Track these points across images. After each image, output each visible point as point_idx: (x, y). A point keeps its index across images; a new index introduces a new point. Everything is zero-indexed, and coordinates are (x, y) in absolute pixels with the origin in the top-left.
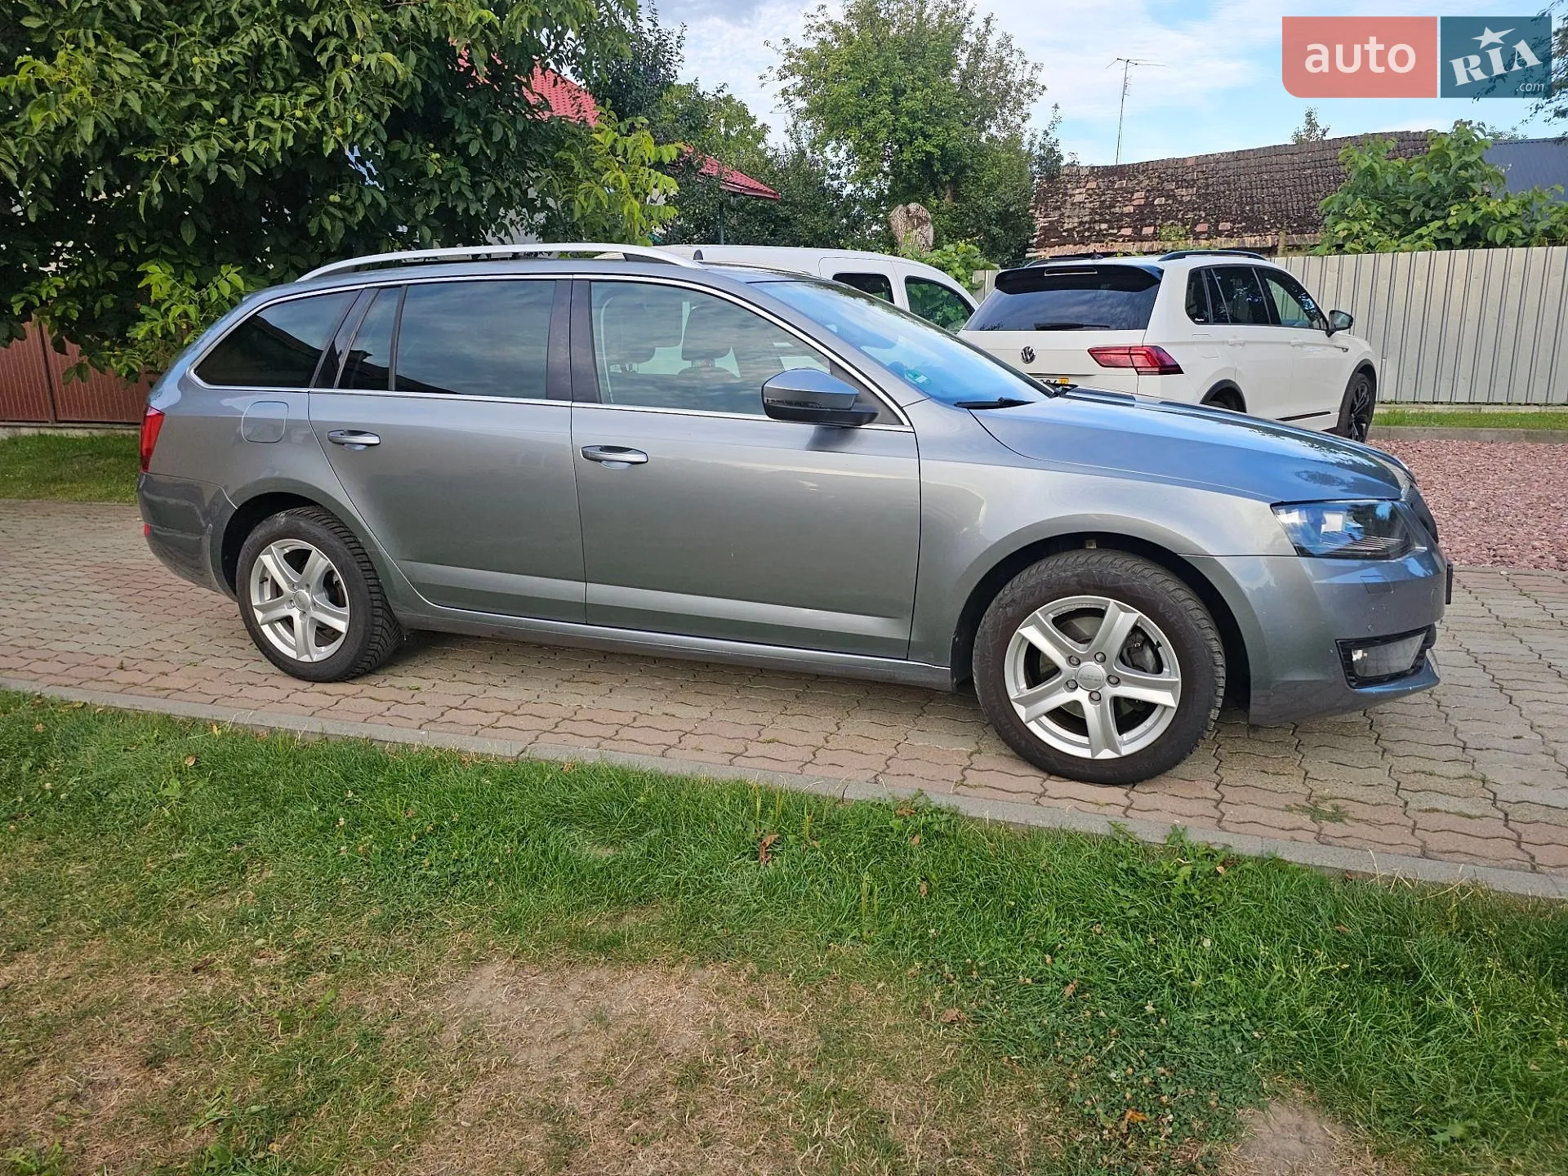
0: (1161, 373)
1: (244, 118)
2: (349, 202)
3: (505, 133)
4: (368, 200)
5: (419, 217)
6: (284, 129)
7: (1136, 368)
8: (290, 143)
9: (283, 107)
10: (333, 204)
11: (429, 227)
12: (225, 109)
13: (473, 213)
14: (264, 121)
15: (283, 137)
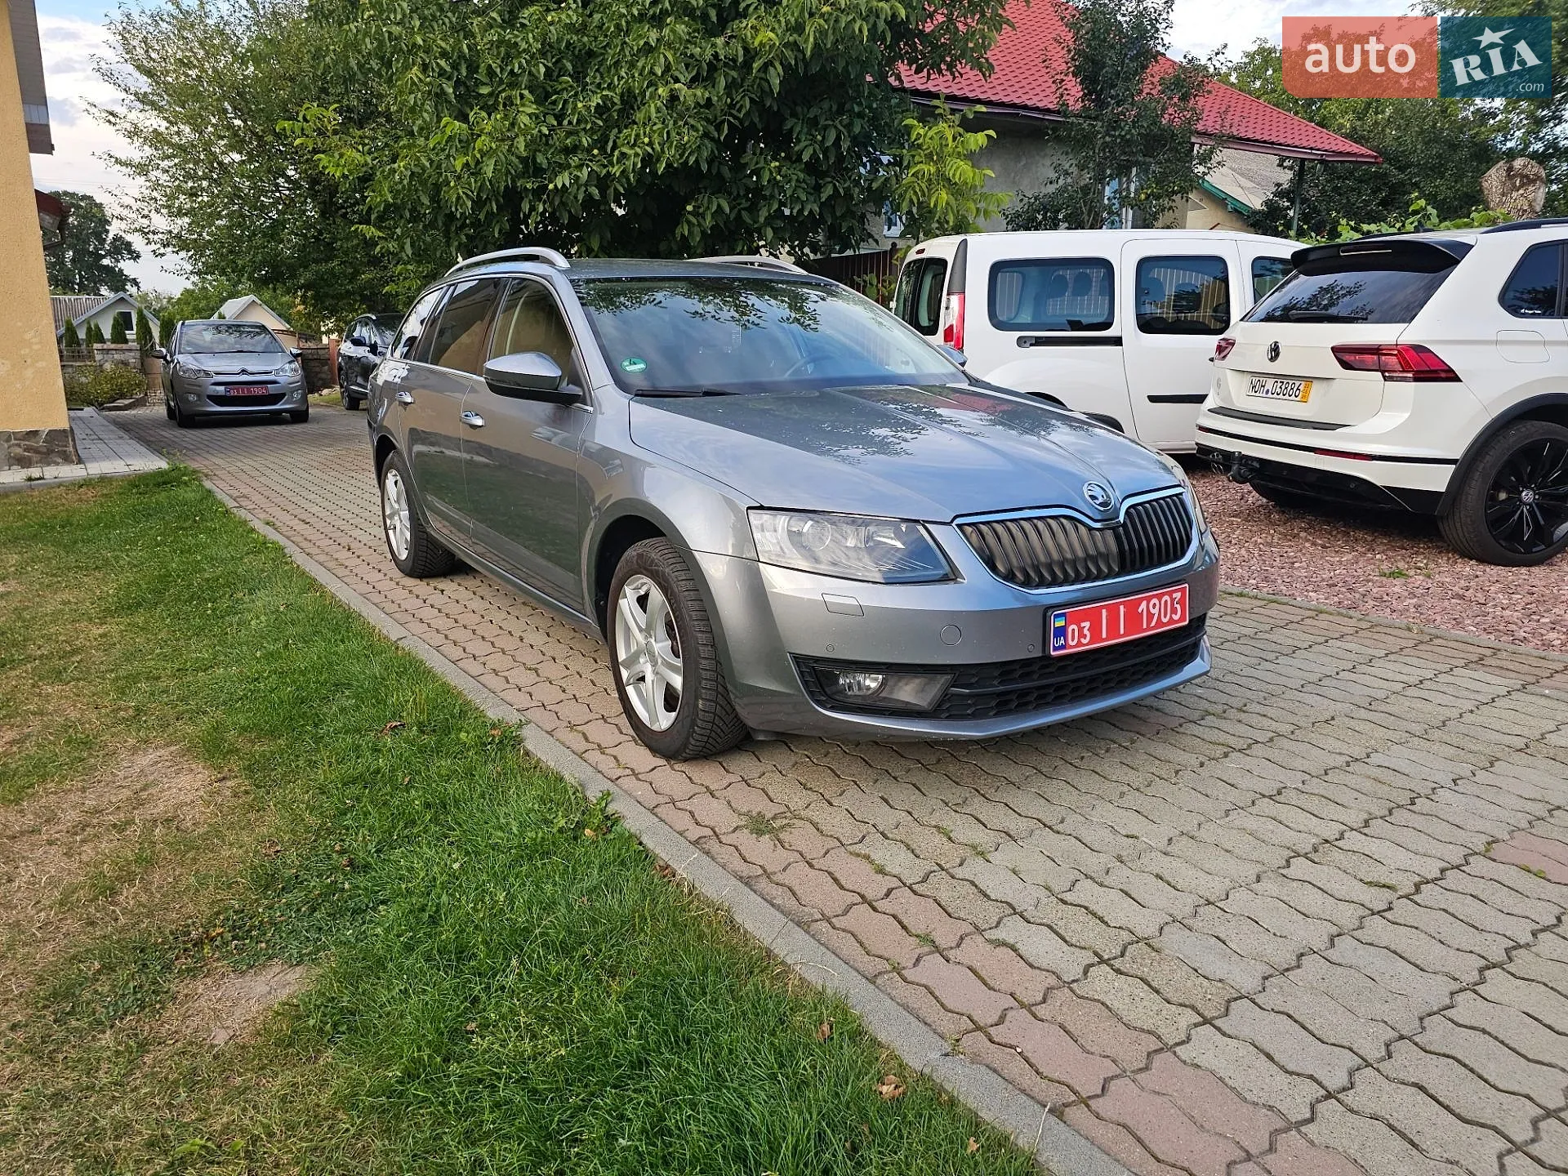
0: (1416, 379)
1: (614, 148)
2: (701, 210)
3: (838, 138)
4: (714, 208)
5: (762, 220)
6: (637, 155)
7: (1383, 372)
8: (639, 165)
9: (637, 135)
10: (689, 212)
11: (773, 228)
12: (601, 143)
13: (806, 213)
14: (624, 150)
15: (634, 161)
